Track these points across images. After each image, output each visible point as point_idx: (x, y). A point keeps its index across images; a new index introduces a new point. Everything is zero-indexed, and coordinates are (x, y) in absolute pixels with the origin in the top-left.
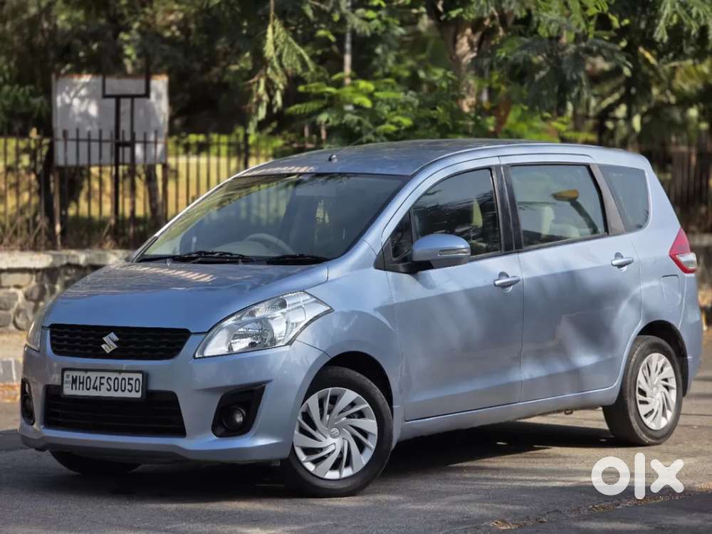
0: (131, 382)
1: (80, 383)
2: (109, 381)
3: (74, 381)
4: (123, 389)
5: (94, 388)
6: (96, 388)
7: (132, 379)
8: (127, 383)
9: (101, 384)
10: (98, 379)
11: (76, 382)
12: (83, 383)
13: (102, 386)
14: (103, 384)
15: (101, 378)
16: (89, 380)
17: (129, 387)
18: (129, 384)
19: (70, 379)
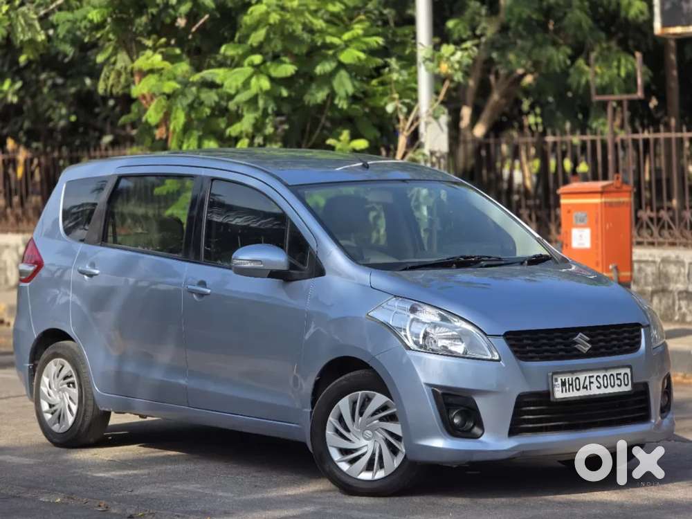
0: (619, 377)
1: (569, 385)
2: (598, 379)
3: (563, 384)
4: (612, 384)
5: (584, 388)
6: (586, 388)
7: (620, 374)
8: (615, 378)
9: (591, 383)
10: (588, 379)
11: (565, 385)
12: (572, 384)
13: (592, 385)
14: (592, 383)
15: (590, 377)
16: (577, 381)
17: (618, 382)
18: (618, 379)
19: (559, 382)
